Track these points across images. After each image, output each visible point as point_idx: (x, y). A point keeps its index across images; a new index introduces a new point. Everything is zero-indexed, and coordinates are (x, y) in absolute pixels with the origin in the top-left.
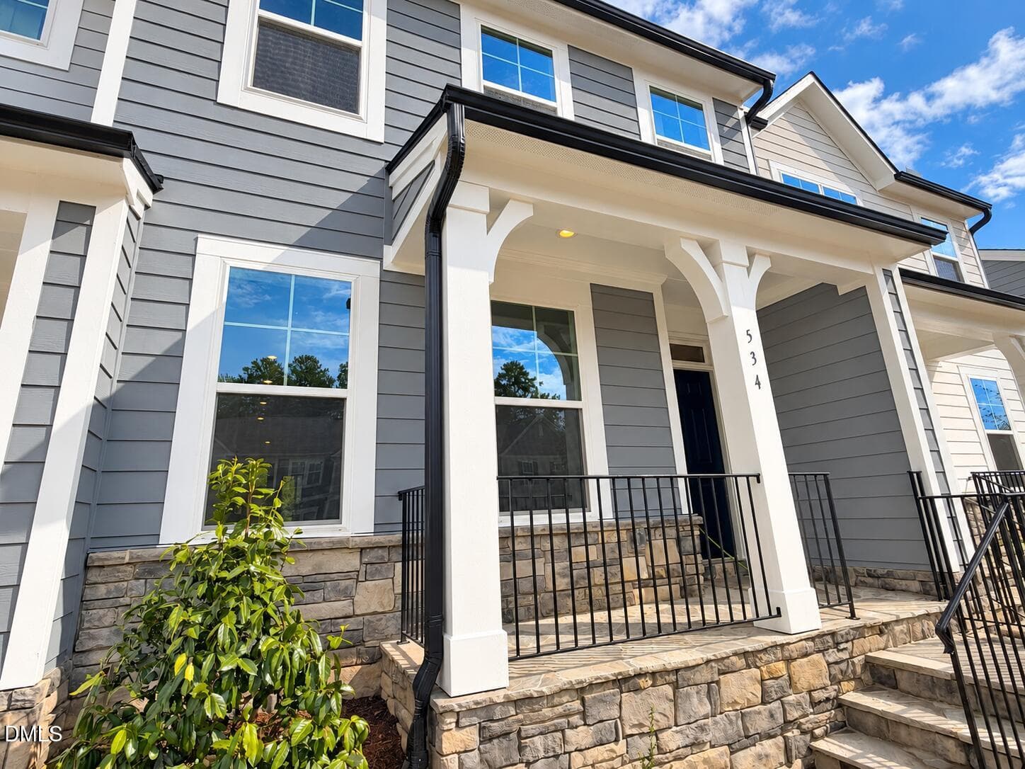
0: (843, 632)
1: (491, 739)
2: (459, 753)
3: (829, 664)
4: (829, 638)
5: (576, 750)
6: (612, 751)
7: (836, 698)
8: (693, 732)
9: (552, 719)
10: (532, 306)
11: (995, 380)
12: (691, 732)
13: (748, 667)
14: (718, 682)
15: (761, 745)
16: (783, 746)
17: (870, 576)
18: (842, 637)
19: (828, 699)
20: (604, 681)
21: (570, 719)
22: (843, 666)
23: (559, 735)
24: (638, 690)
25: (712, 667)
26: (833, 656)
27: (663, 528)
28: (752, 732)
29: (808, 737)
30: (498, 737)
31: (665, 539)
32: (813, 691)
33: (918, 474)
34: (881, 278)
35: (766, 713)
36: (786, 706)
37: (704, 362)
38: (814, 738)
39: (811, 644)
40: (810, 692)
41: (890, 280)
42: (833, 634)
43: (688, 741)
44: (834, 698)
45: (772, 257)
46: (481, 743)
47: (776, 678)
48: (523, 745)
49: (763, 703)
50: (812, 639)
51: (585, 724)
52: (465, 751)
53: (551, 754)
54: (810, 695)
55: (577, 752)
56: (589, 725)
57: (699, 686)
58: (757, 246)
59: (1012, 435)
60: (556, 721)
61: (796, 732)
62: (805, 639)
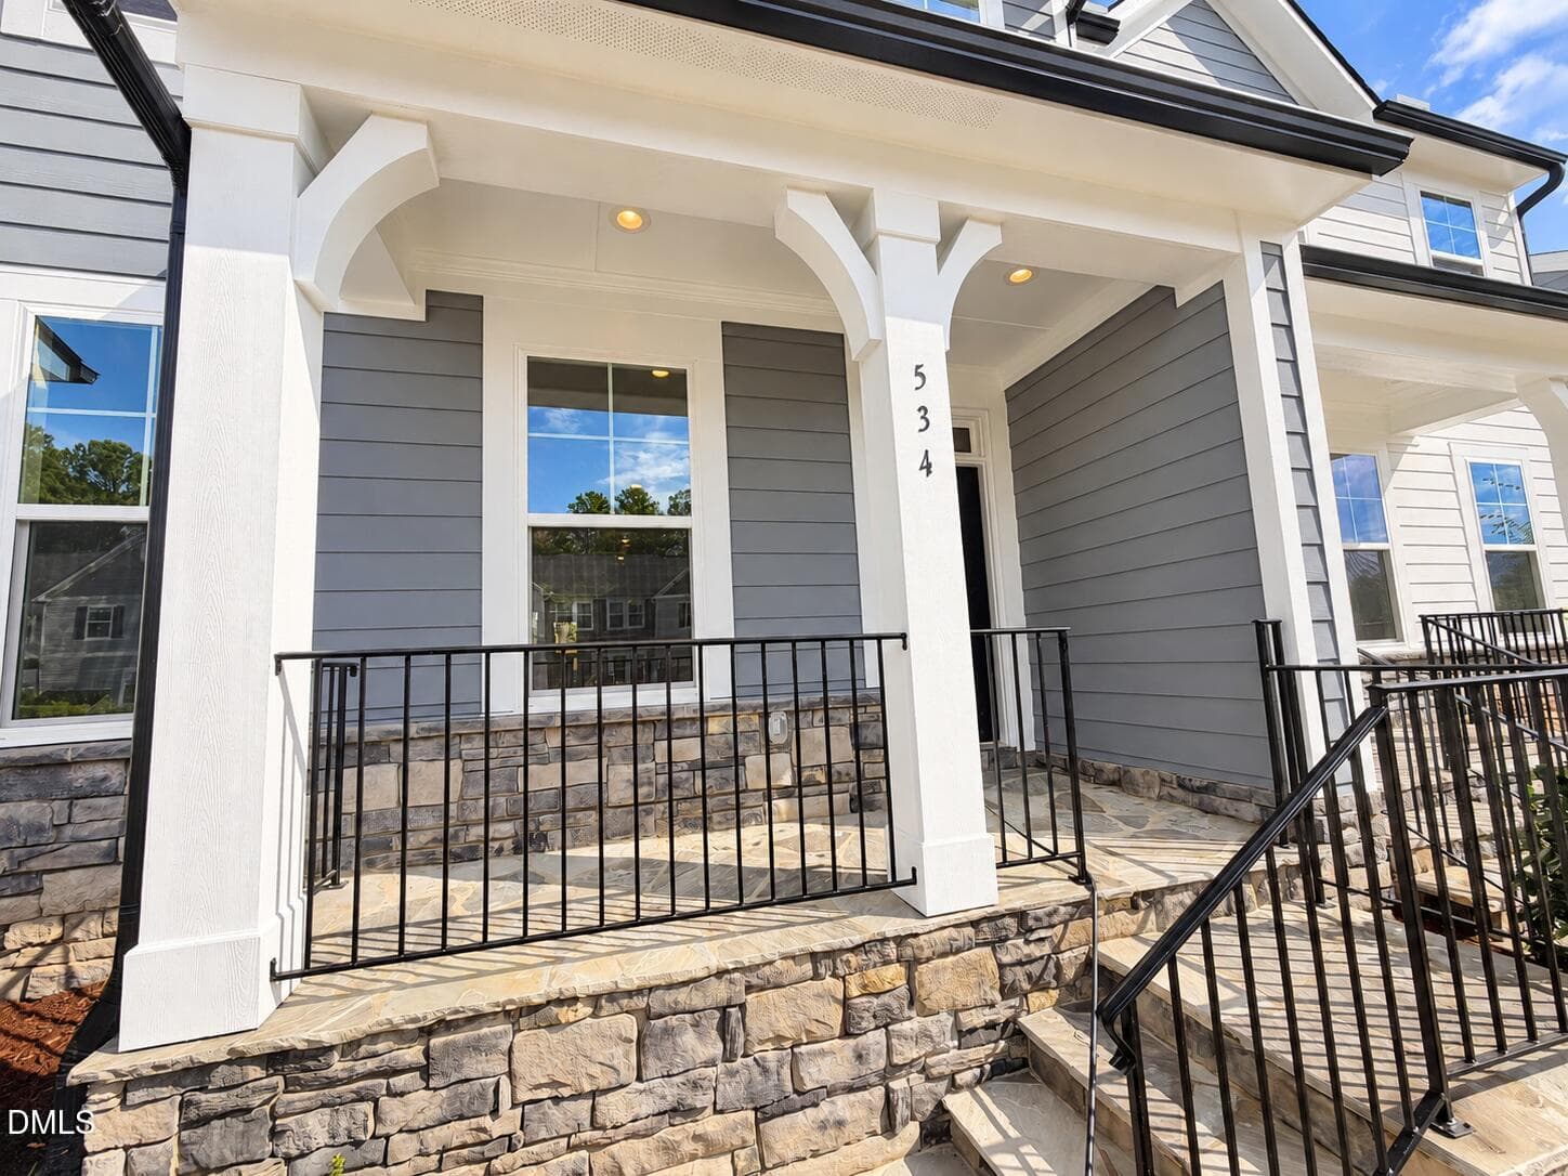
0: (1040, 912)
1: (204, 1121)
2: (126, 1148)
3: (1001, 966)
4: (1011, 922)
5: (400, 1131)
6: (483, 1130)
7: (1014, 1020)
8: (675, 1091)
9: (350, 1080)
10: (607, 364)
11: (1518, 463)
12: (670, 1092)
13: (816, 976)
14: (742, 1007)
15: (832, 1102)
16: (881, 1103)
17: (1182, 786)
18: (1037, 919)
19: (991, 1026)
20: (471, 1014)
21: (391, 1080)
22: (1035, 969)
23: (368, 1107)
24: (554, 1025)
25: (731, 982)
26: (1016, 949)
27: (826, 710)
28: (809, 1085)
29: (942, 1086)
30: (222, 1116)
31: (827, 727)
32: (962, 1011)
33: (1276, 625)
34: (1254, 260)
35: (849, 1054)
36: (894, 1041)
37: (970, 451)
38: (954, 1087)
39: (969, 931)
40: (955, 1013)
41: (1277, 263)
42: (1020, 915)
43: (665, 1106)
44: (1007, 1023)
45: (1005, 224)
46: (183, 1127)
47: (877, 995)
48: (279, 1129)
49: (846, 1034)
50: (974, 924)
51: (427, 1088)
52: (139, 1145)
53: (343, 1139)
54: (956, 1017)
55: (404, 1134)
56: (435, 1089)
57: (696, 1015)
58: (963, 199)
59: (1534, 553)
60: (361, 1084)
61: (916, 1079)
62: (955, 926)
